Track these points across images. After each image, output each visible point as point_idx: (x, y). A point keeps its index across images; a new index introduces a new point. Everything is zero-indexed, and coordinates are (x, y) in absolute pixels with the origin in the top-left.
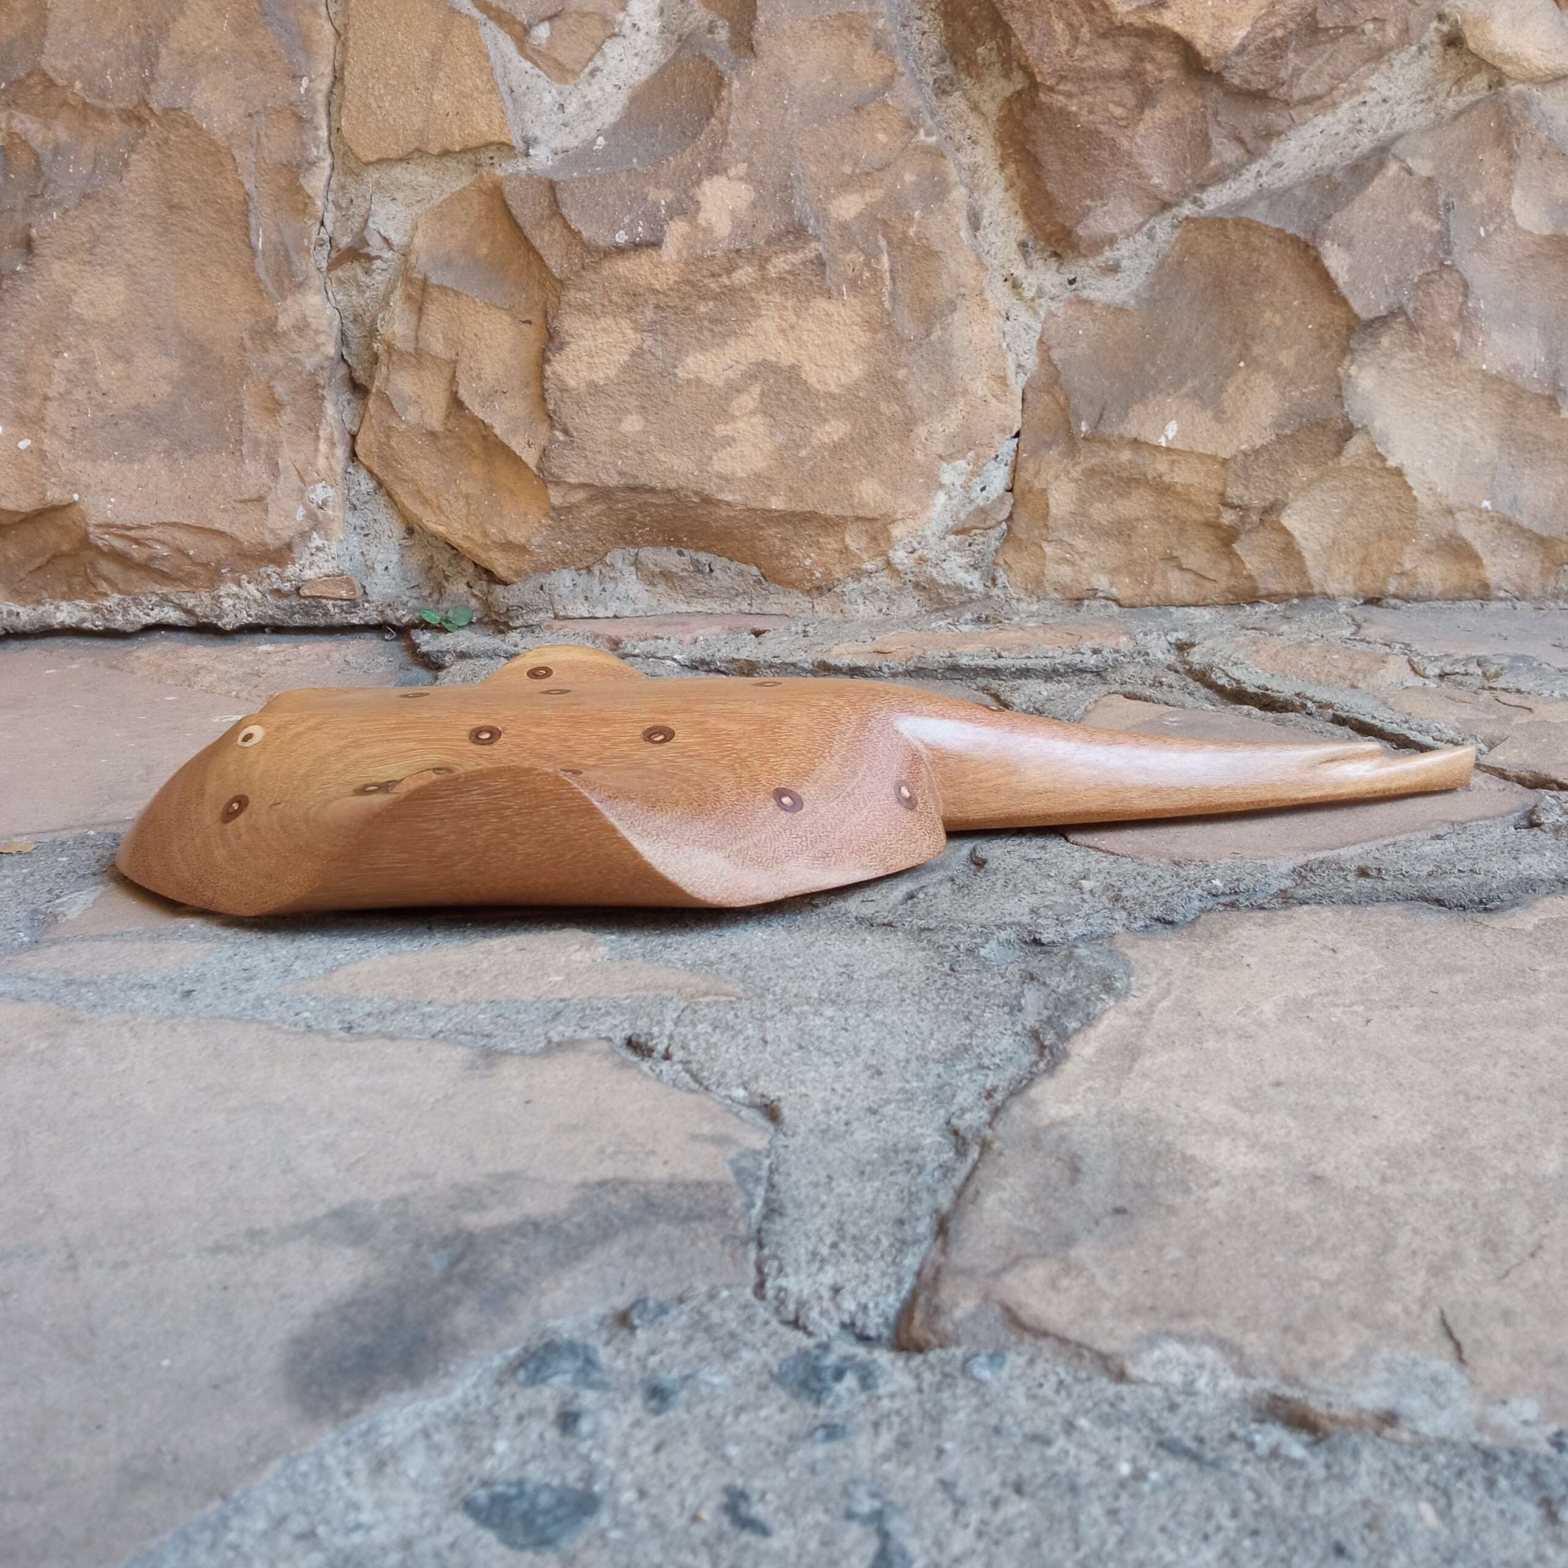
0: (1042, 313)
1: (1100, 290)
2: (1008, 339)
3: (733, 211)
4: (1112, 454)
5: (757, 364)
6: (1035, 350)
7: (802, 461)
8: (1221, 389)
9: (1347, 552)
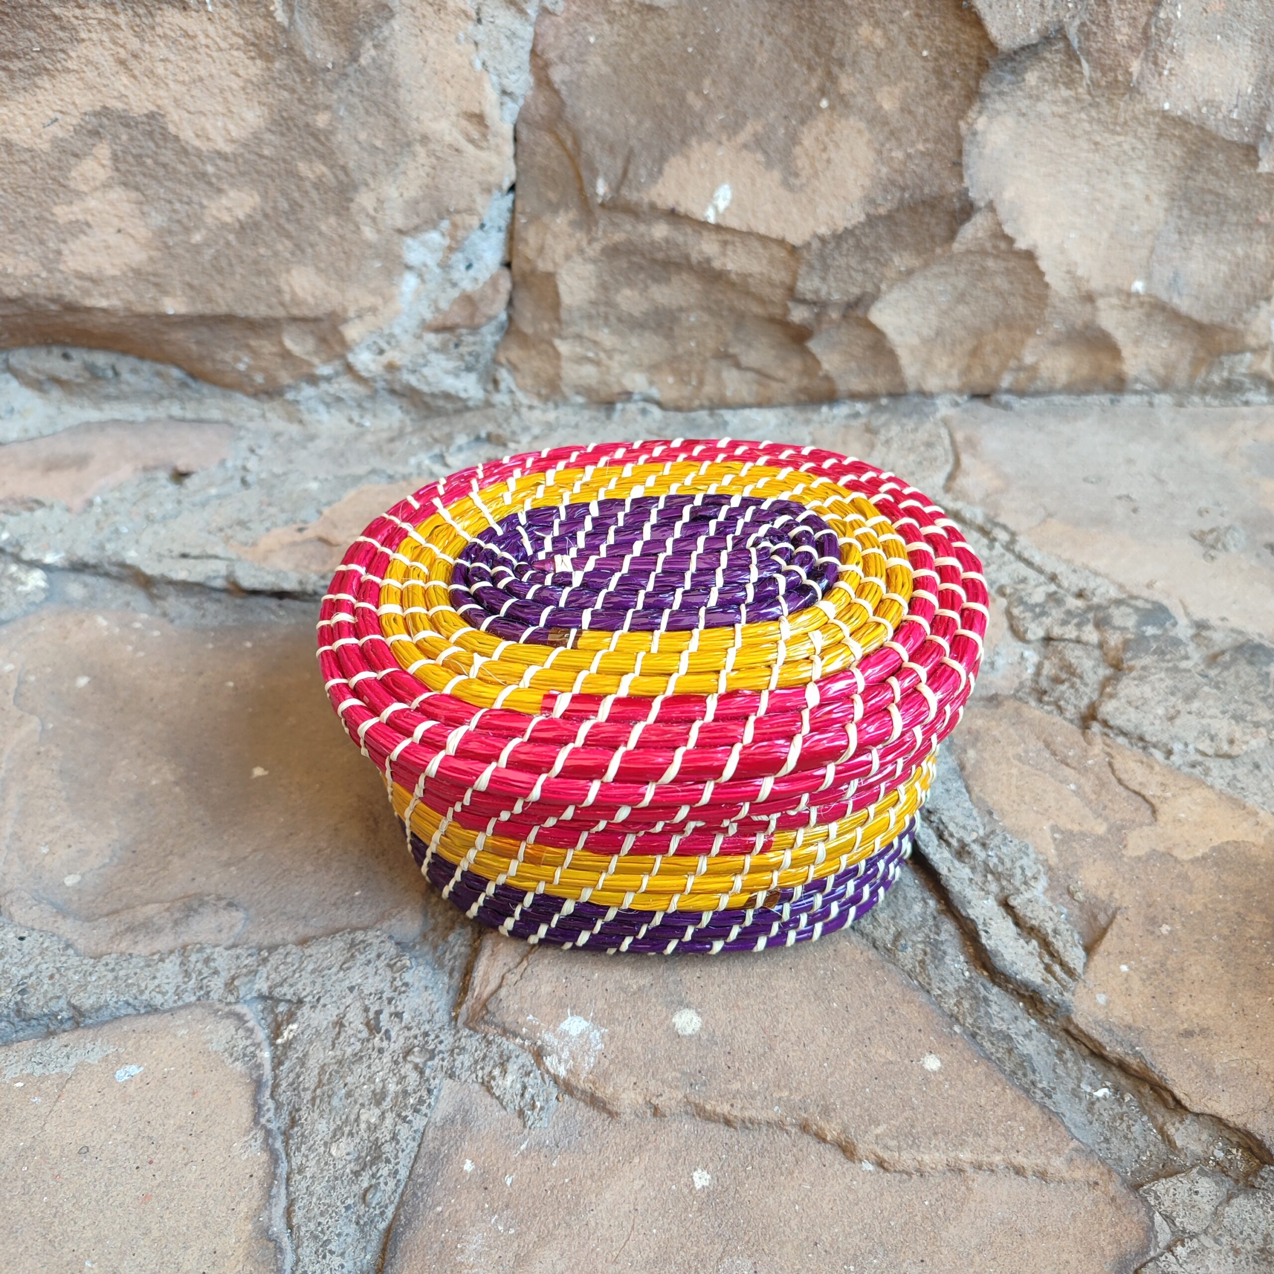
0: (532, 11)
2: (484, 53)
4: (642, 228)
5: (96, 114)
6: (527, 66)
7: (197, 249)
8: (794, 139)
9: (953, 344)
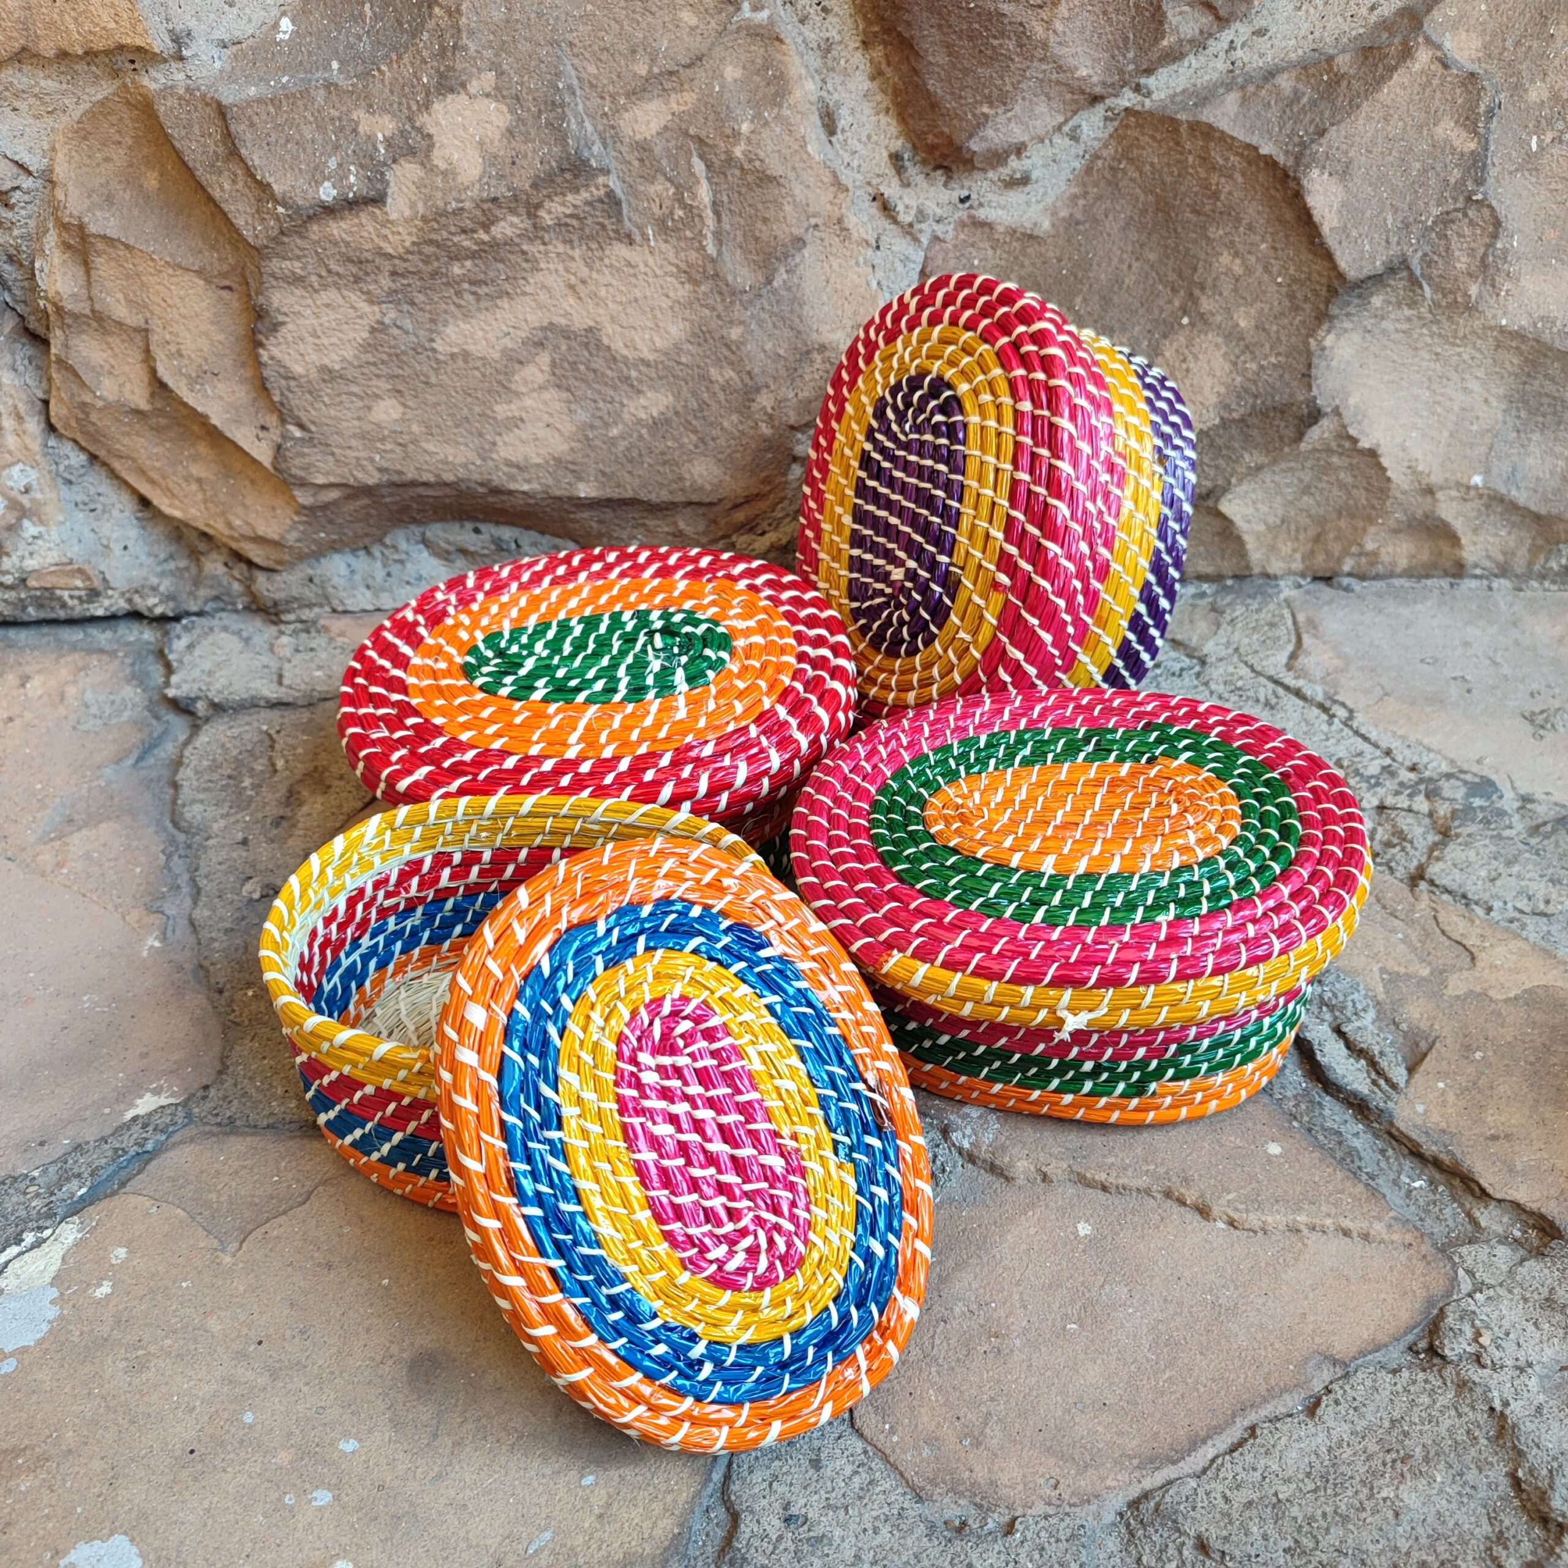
0: (925, 240)
1: (1003, 208)
2: (880, 274)
3: (481, 143)
5: (543, 329)
7: (613, 441)
8: (1156, 350)
9: (1298, 530)
